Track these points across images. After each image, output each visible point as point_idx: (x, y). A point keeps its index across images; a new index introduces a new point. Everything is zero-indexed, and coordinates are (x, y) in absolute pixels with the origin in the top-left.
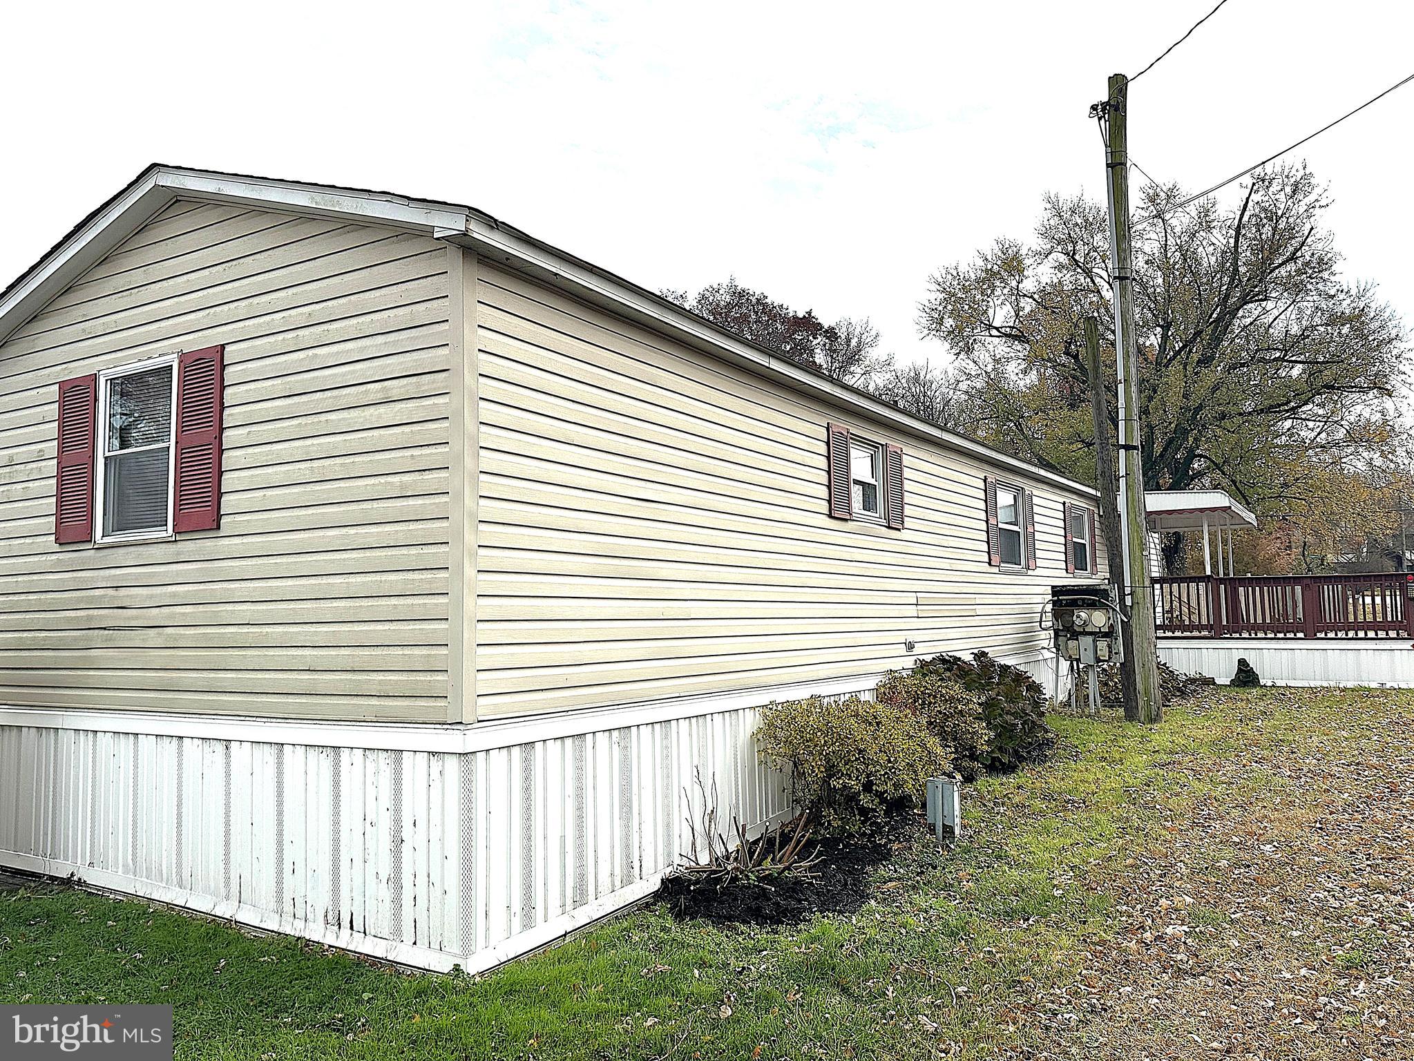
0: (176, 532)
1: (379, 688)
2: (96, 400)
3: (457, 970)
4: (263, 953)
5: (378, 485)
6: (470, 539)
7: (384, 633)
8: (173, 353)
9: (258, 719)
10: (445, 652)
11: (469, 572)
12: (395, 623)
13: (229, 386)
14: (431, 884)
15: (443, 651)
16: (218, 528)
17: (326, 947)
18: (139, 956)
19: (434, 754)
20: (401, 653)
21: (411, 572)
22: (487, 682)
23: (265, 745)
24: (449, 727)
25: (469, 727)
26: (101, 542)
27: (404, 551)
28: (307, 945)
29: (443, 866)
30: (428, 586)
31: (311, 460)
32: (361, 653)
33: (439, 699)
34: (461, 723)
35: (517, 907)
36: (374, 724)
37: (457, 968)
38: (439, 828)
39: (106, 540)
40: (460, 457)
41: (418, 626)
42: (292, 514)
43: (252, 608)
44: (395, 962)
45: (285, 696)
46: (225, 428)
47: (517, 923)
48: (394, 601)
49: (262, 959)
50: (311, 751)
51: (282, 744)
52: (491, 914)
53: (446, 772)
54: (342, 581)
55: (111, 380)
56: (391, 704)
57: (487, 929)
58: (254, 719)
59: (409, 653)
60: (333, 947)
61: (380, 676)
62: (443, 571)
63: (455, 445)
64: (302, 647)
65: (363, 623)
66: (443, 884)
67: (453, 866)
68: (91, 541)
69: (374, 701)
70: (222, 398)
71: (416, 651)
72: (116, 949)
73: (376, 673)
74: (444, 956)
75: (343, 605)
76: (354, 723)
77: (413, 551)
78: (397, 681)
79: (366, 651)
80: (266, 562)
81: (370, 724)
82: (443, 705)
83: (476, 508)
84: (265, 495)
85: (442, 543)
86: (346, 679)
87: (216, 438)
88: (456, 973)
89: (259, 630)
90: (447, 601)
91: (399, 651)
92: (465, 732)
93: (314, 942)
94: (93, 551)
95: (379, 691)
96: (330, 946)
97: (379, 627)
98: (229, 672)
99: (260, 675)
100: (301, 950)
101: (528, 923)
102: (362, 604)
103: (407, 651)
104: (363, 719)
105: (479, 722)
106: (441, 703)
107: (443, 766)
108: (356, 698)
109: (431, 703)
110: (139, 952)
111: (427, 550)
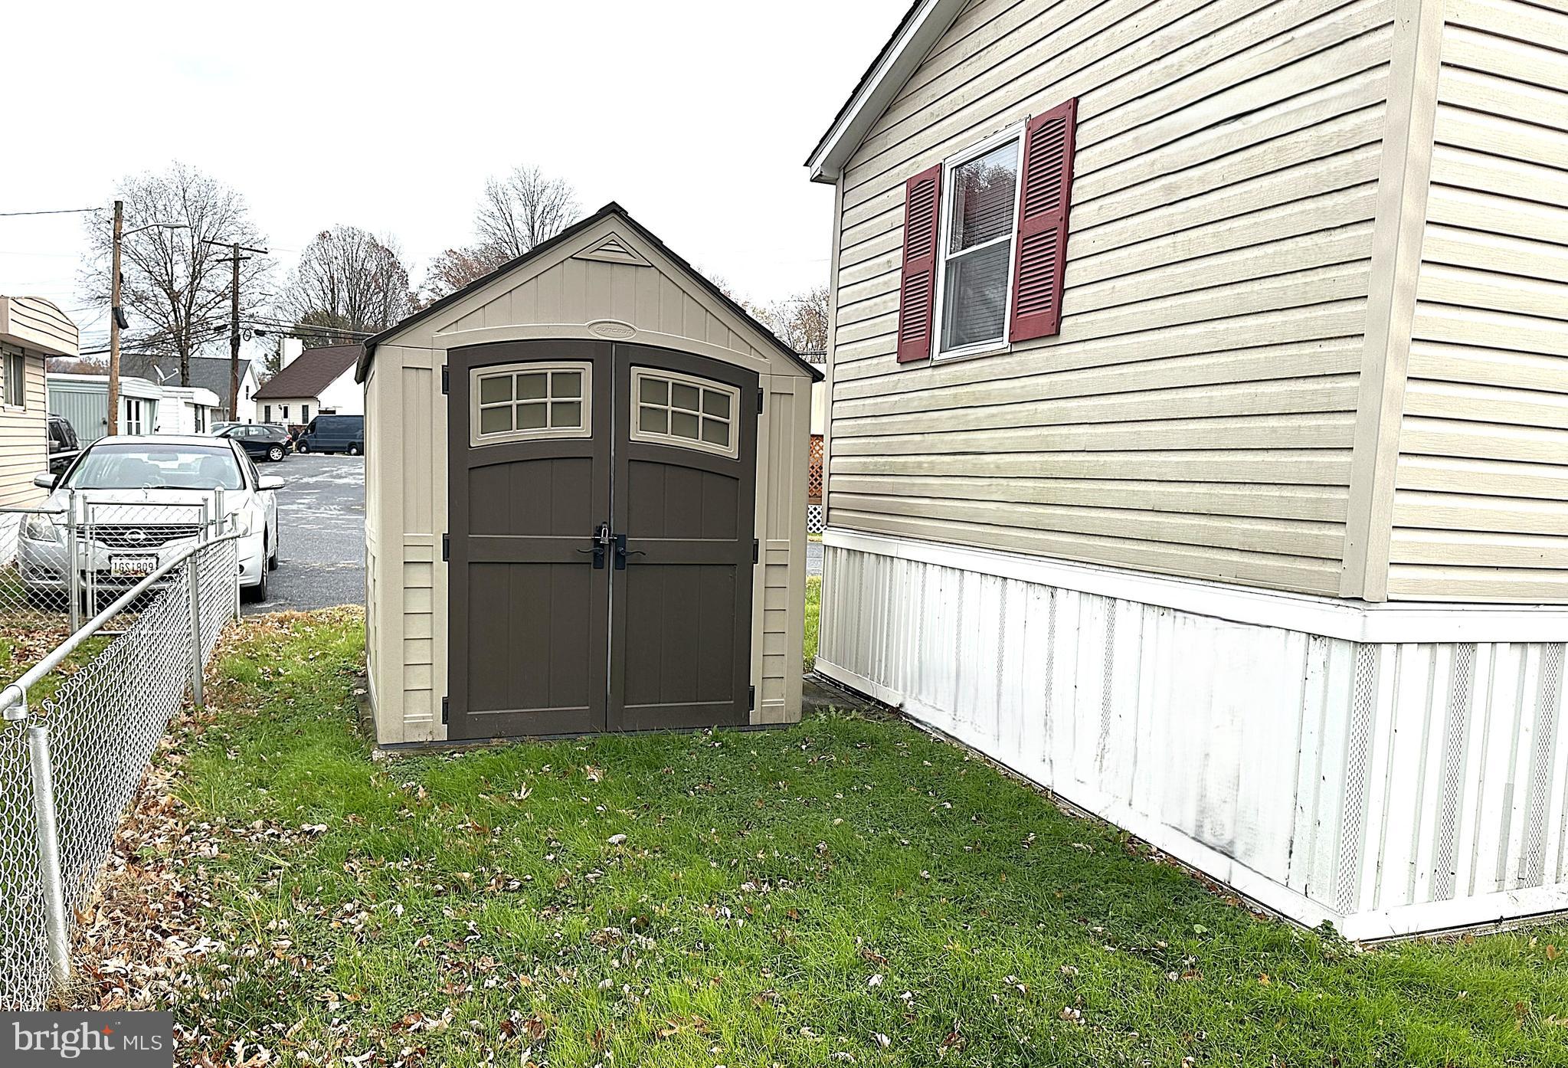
0: (1013, 343)
1: (1242, 539)
2: (941, 194)
3: (1327, 928)
4: (1078, 837)
5: (1263, 257)
6: (1400, 328)
7: (1256, 466)
8: (1021, 120)
9: (1089, 566)
10: (1343, 497)
11: (1395, 377)
12: (1271, 453)
13: (1081, 150)
14: (1298, 808)
15: (1342, 494)
16: (1058, 333)
17: (1155, 850)
18: (949, 806)
19: (1316, 637)
20: (1277, 494)
21: (1302, 381)
22: (1404, 545)
23: (1095, 597)
24: (1341, 602)
25: (1374, 606)
26: (938, 358)
27: (1293, 350)
28: (1131, 841)
29: (1317, 788)
30: (1325, 400)
31: (1174, 233)
32: (1222, 492)
33: (1329, 562)
34: (1361, 599)
35: (1425, 864)
36: (1233, 587)
37: (1327, 925)
38: (1316, 737)
39: (944, 356)
40: (1396, 200)
41: (1306, 457)
42: (1145, 309)
43: (1089, 431)
44: (1241, 893)
45: (1122, 540)
46: (1074, 206)
47: (1423, 888)
48: (1272, 422)
49: (1076, 845)
50: (1148, 610)
51: (1115, 599)
52: (1385, 866)
53: (1332, 665)
54: (1204, 394)
55: (956, 167)
56: (1258, 562)
57: (1378, 886)
58: (1084, 565)
59: (1289, 494)
60: (1163, 851)
61: (1246, 525)
62: (1350, 378)
63: (1388, 184)
64: (1145, 480)
65: (1227, 452)
66: (1317, 811)
67: (1332, 790)
68: (929, 358)
69: (1235, 557)
70: (1072, 167)
71: (1300, 493)
72: (928, 792)
73: (1241, 519)
74: (1308, 903)
75: (1202, 427)
76: (1205, 583)
77: (1307, 349)
78: (1269, 532)
79: (1229, 490)
80: (1110, 373)
81: (1228, 586)
82: (1334, 570)
83: (1413, 279)
84: (1114, 288)
85: (1352, 336)
86: (1199, 525)
87: (1061, 220)
88: (1326, 931)
89: (1096, 459)
90: (1354, 422)
91: (1274, 492)
92: (1367, 613)
93: (1140, 839)
94: (931, 369)
95: (1243, 544)
96: (1159, 849)
97: (1250, 457)
98: (1059, 508)
99: (1094, 513)
100: (1124, 846)
101: (1442, 892)
102: (1228, 426)
103: (1287, 492)
104: (1218, 578)
105: (1389, 601)
106: (1331, 568)
107: (1329, 655)
108: (1210, 550)
109: (1316, 566)
110: (949, 801)
111: (1328, 346)
